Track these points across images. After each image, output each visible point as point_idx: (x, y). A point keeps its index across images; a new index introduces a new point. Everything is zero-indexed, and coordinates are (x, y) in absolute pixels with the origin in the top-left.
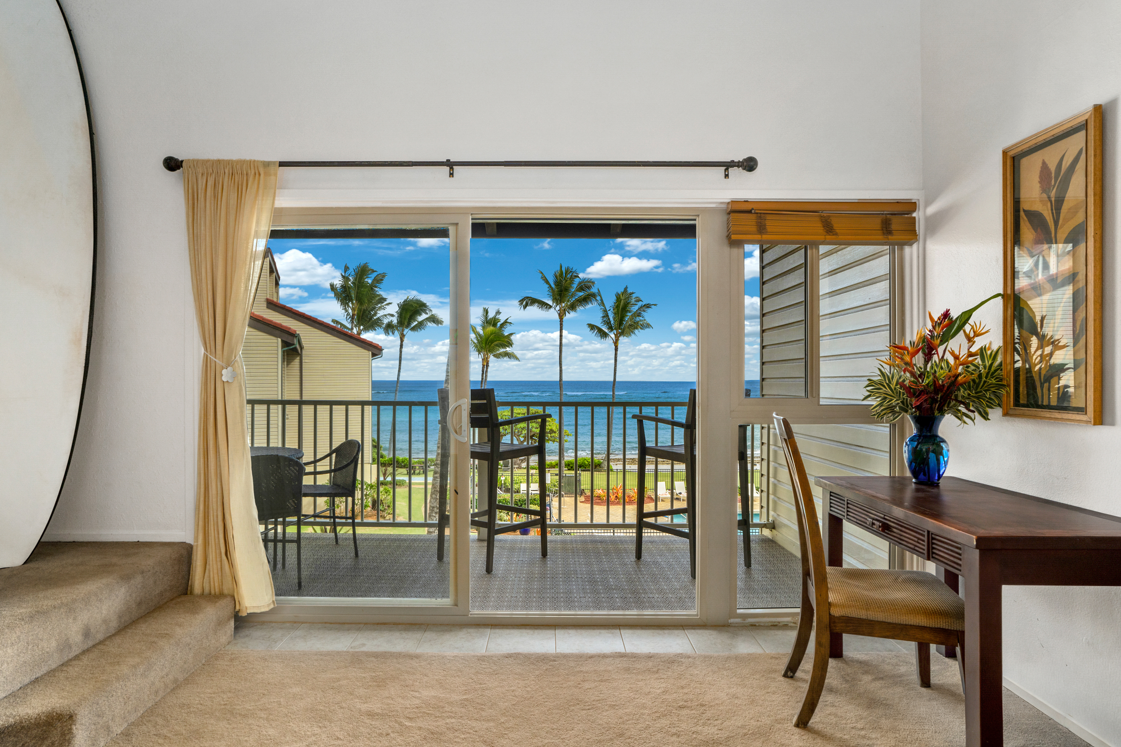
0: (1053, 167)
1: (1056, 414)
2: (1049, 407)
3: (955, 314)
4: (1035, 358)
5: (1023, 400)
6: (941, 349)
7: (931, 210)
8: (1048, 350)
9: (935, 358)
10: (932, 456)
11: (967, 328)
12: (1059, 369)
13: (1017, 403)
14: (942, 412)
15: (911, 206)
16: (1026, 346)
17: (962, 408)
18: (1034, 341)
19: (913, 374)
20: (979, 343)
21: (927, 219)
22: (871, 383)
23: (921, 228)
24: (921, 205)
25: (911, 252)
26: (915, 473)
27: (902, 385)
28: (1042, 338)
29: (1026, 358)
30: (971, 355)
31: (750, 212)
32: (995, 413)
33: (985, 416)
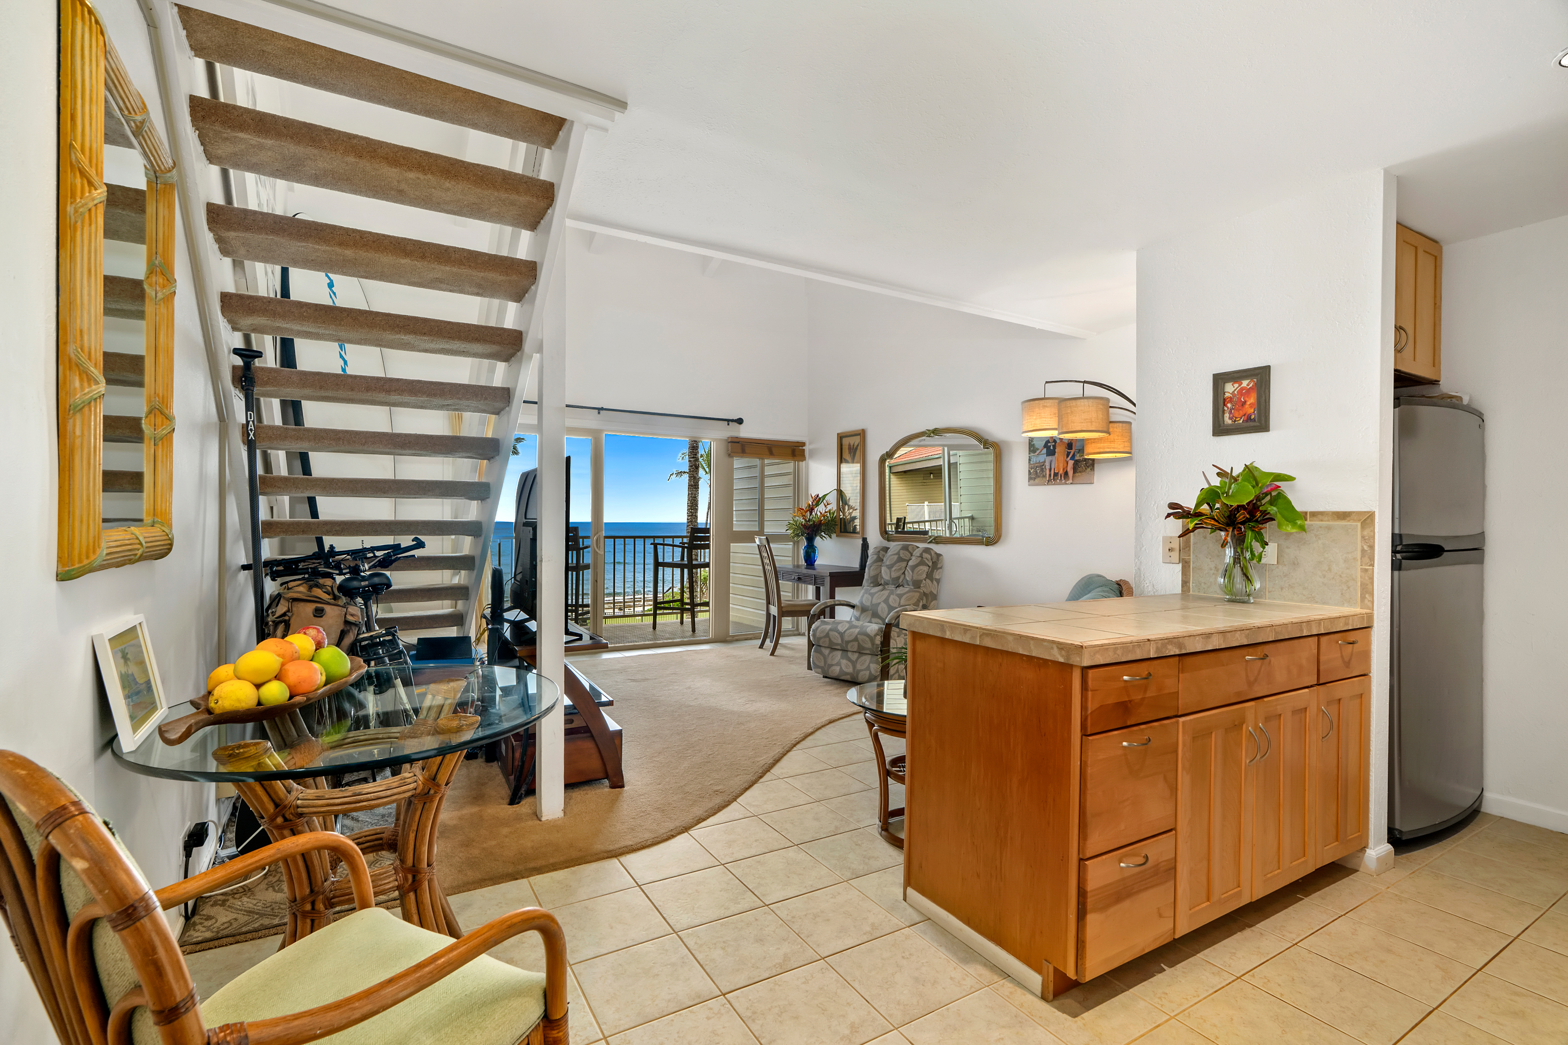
0: (852, 444)
1: (852, 535)
2: (850, 533)
3: (820, 496)
4: (847, 514)
5: (842, 530)
6: (816, 509)
7: (811, 447)
8: (851, 511)
9: (813, 513)
10: (812, 554)
11: (825, 501)
12: (855, 518)
13: (841, 532)
14: (816, 536)
15: (803, 444)
16: (844, 509)
17: (823, 534)
18: (847, 507)
19: (806, 520)
20: (829, 507)
21: (810, 450)
22: (790, 523)
23: (807, 454)
24: (807, 444)
25: (803, 464)
26: (806, 561)
27: (802, 525)
28: (849, 506)
29: (844, 514)
30: (826, 512)
31: (738, 442)
32: (834, 536)
33: (830, 537)
